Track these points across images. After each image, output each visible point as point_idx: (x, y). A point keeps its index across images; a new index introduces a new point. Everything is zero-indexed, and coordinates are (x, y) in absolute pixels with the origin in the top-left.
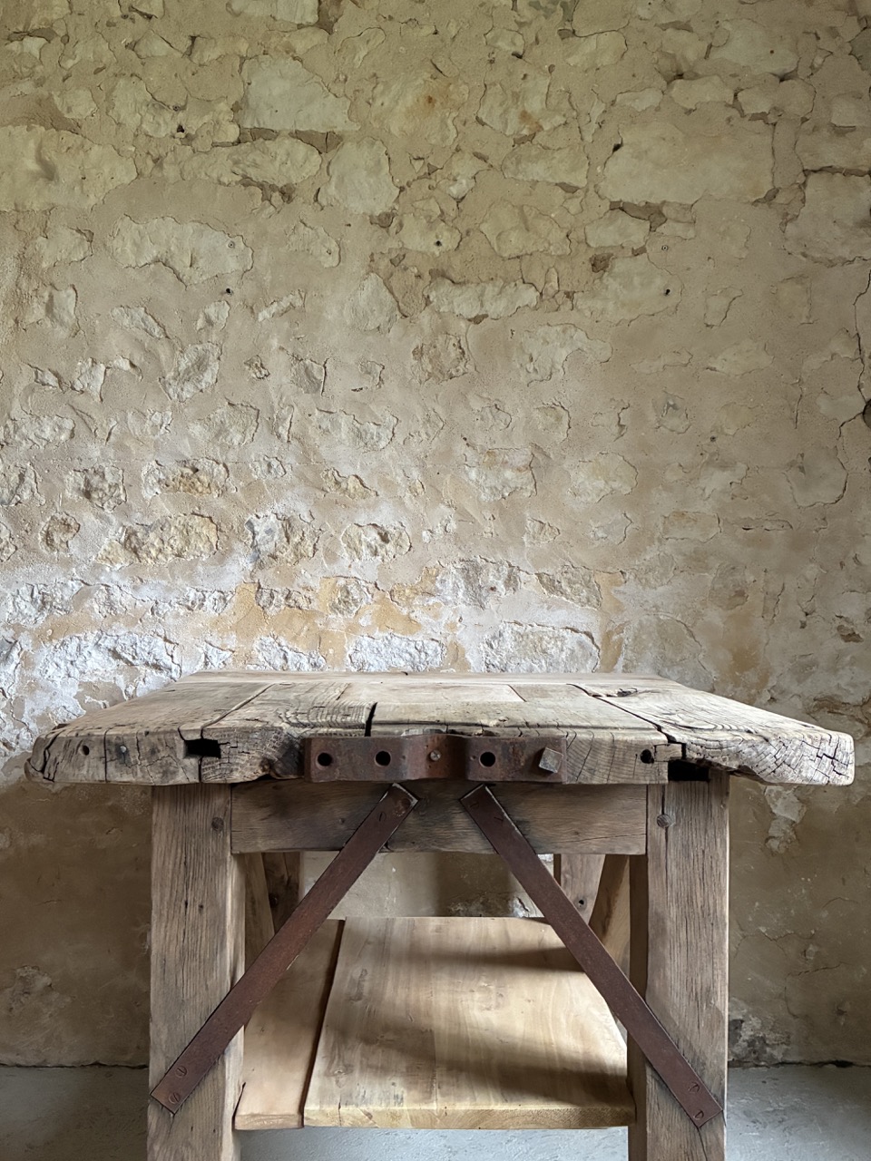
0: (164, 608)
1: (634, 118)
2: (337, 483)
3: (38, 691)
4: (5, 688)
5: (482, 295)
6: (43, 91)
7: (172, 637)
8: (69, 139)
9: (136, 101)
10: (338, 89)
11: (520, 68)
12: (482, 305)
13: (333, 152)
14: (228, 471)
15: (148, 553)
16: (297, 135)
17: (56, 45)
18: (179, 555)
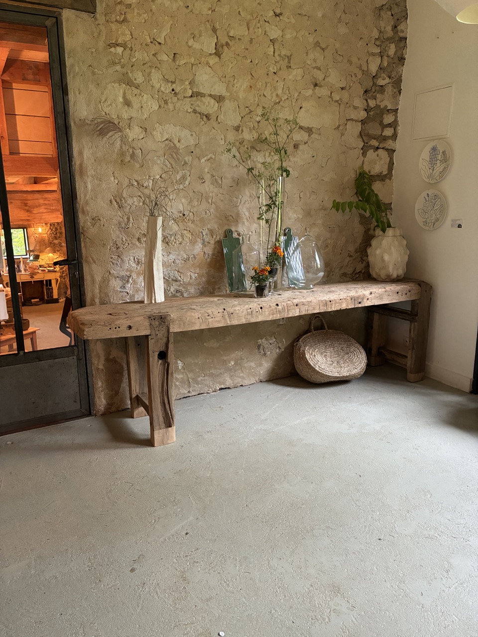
0: (177, 261)
1: (306, 98)
2: (226, 218)
3: (139, 292)
4: (128, 292)
5: (265, 156)
6: (124, 70)
7: (181, 271)
8: (136, 91)
9: (159, 78)
10: (223, 79)
11: (276, 78)
12: (265, 159)
13: (221, 103)
14: (194, 215)
15: (172, 244)
16: (210, 96)
17: (128, 51)
18: (181, 244)
